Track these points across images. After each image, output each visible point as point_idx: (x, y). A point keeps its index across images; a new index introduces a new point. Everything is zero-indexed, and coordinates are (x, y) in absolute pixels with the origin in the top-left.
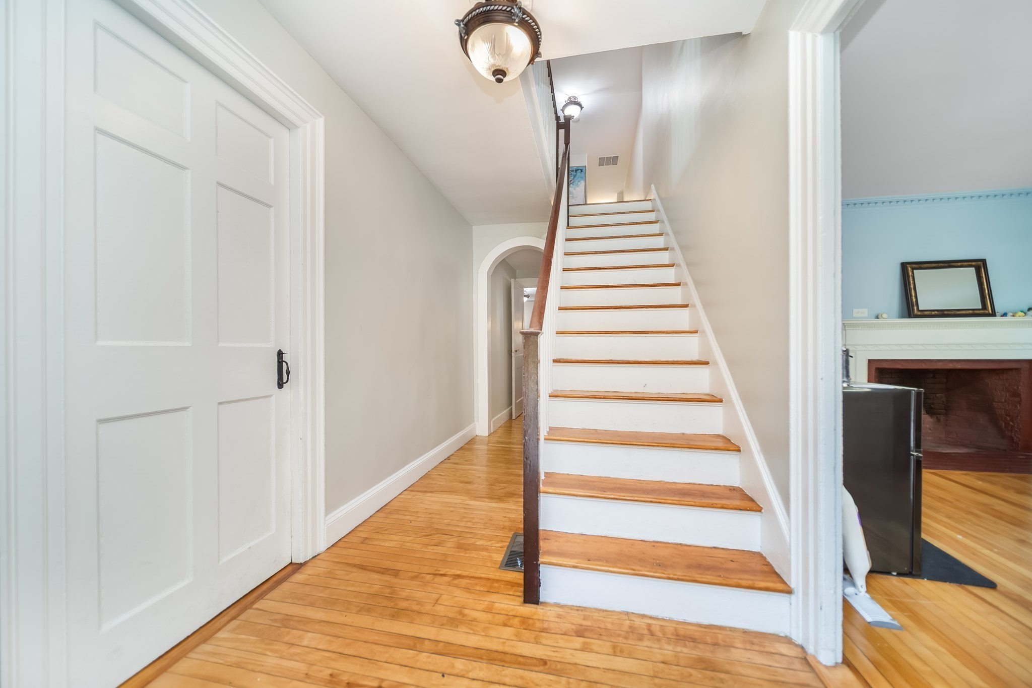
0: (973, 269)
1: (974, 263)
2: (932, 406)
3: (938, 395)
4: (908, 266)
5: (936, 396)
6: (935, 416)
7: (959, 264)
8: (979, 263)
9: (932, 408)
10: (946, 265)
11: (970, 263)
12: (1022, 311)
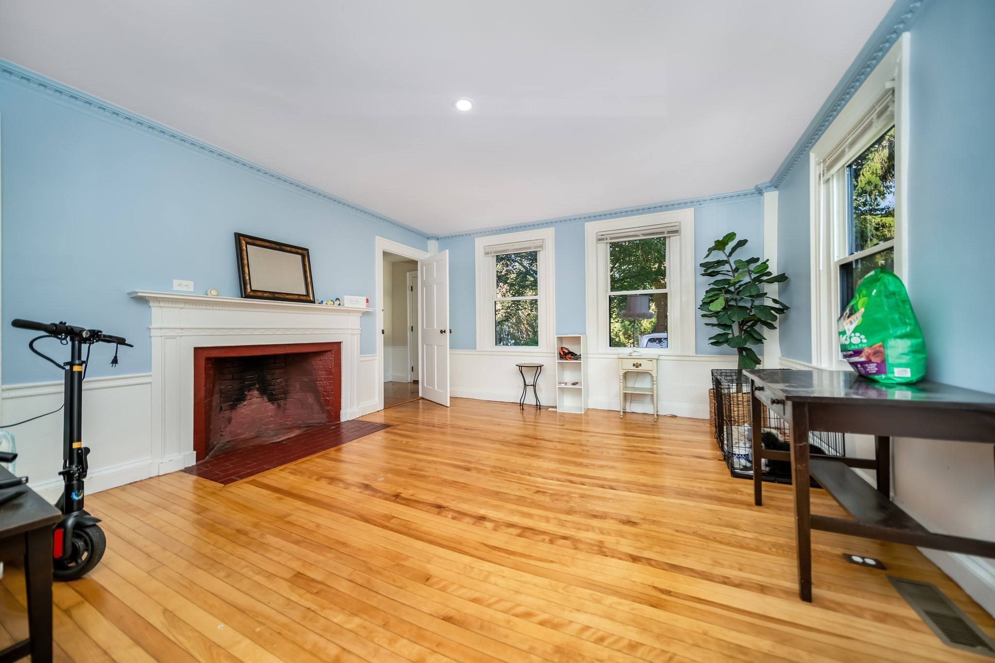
0: (300, 256)
1: (300, 251)
2: (274, 392)
3: (278, 381)
4: (241, 238)
5: (277, 382)
6: (276, 403)
7: (289, 249)
8: (304, 251)
9: (273, 395)
10: (278, 247)
11: (297, 250)
12: (332, 301)
